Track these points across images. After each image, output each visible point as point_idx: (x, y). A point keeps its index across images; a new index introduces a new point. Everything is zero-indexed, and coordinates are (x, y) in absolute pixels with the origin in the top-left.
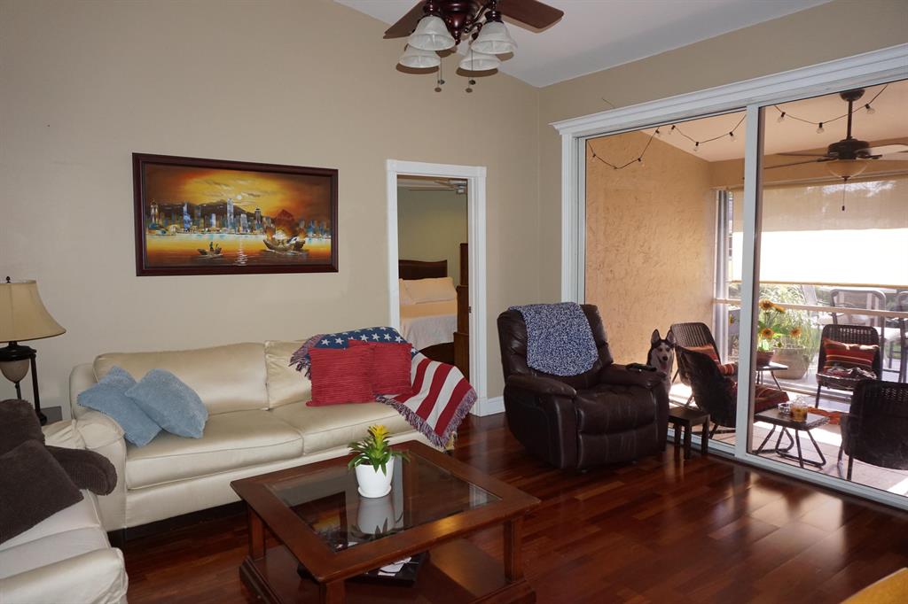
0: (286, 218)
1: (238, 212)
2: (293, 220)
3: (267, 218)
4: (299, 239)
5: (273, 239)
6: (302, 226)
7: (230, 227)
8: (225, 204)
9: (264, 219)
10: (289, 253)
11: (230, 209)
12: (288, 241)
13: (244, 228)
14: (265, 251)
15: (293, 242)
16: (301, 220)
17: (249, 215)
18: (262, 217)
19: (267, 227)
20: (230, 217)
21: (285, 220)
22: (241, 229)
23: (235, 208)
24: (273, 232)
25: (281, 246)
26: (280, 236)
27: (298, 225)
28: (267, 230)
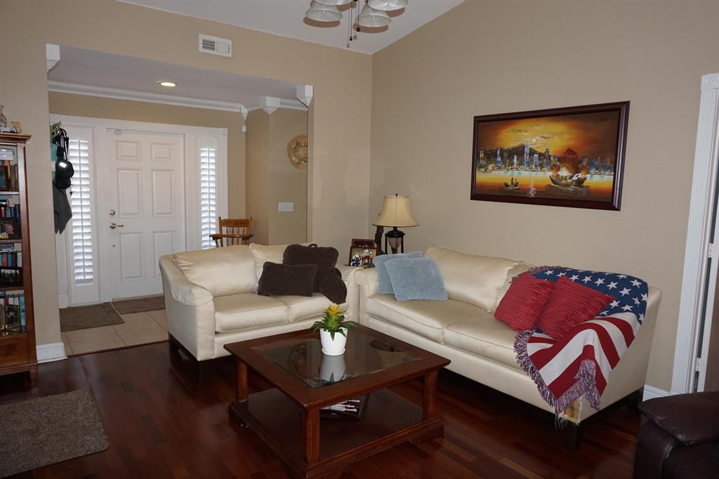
0: (571, 156)
1: (532, 152)
2: (577, 157)
3: (554, 157)
4: (580, 175)
5: (558, 175)
6: (584, 163)
7: (526, 165)
8: (523, 147)
9: (552, 158)
10: (571, 189)
11: (527, 150)
12: (571, 177)
13: (536, 166)
14: (550, 185)
15: (575, 178)
16: (584, 157)
17: (540, 155)
18: (550, 156)
19: (554, 165)
20: (526, 157)
21: (570, 158)
22: (533, 166)
23: (531, 149)
24: (558, 169)
25: (564, 182)
26: (564, 172)
27: (581, 162)
28: (555, 168)
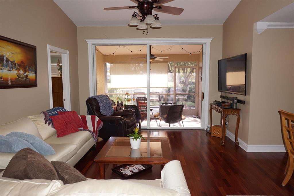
0: (23, 64)
1: (8, 60)
2: (25, 65)
3: (17, 64)
4: (27, 73)
5: (19, 73)
6: (27, 68)
7: (5, 67)
8: (3, 56)
9: (16, 64)
10: (24, 79)
11: (5, 59)
12: (24, 74)
13: (10, 68)
15: (25, 75)
16: (27, 66)
17: (11, 62)
18: (15, 63)
19: (17, 68)
20: (5, 62)
21: (22, 66)
22: (9, 68)
23: (7, 59)
24: (19, 71)
25: (21, 76)
26: (21, 72)
27: (26, 68)
28: (18, 70)
